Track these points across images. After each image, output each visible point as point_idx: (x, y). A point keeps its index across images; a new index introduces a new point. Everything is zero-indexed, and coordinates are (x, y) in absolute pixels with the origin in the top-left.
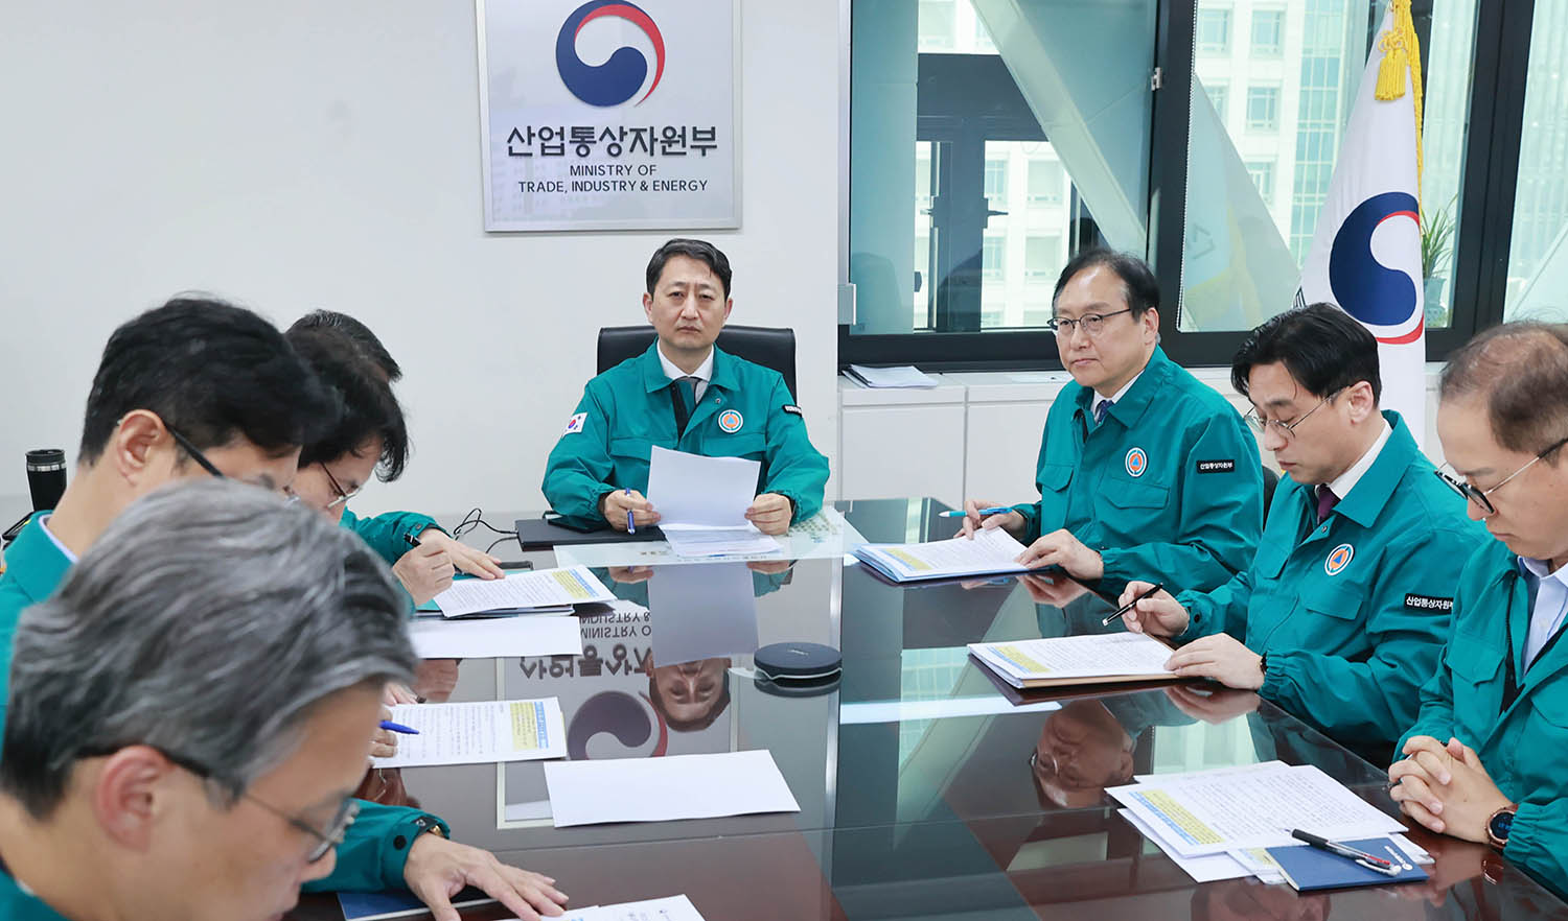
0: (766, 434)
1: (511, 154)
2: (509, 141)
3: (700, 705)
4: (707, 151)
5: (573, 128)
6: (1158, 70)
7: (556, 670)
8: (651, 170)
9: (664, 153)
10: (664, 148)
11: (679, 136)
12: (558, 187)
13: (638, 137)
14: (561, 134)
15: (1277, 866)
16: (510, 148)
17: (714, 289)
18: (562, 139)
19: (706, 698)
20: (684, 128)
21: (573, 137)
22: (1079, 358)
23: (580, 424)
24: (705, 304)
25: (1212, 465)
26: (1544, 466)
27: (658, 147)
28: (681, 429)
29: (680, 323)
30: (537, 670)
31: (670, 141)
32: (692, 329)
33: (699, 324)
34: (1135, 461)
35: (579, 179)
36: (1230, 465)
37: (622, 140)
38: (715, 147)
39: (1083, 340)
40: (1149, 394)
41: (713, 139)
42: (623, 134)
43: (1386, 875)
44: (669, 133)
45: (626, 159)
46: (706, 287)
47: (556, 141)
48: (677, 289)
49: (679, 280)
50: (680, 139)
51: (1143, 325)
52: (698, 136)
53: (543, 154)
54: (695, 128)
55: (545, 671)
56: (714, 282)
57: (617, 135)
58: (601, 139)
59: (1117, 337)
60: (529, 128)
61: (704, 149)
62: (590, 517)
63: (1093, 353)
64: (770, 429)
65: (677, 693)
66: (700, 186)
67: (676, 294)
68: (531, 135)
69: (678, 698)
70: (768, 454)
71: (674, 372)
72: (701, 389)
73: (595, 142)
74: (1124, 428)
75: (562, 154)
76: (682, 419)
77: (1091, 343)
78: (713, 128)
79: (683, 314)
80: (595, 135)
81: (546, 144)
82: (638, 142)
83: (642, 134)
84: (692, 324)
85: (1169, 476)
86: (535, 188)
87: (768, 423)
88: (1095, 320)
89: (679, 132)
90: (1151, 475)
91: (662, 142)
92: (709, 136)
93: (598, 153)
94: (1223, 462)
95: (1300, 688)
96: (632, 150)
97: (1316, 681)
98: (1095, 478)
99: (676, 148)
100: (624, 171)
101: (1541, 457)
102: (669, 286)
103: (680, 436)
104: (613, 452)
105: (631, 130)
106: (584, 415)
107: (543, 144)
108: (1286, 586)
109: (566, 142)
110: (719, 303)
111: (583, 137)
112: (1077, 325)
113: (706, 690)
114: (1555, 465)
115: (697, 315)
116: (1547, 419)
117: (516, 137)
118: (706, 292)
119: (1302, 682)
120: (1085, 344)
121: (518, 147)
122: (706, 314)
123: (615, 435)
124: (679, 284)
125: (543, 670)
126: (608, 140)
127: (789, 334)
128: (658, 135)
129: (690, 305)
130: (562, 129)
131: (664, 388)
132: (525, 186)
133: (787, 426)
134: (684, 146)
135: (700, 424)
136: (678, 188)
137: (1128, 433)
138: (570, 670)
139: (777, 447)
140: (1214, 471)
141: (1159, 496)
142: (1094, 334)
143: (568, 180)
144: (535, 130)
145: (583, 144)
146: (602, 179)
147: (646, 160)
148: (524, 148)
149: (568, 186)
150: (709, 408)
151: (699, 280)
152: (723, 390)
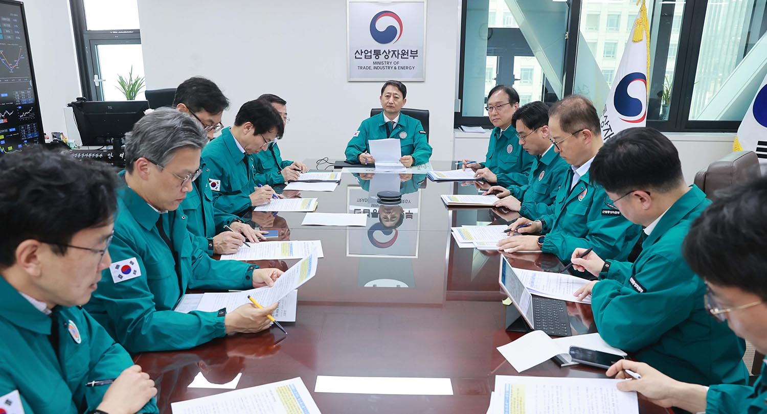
0: (414, 140)
1: (356, 58)
2: (356, 54)
4: (415, 57)
5: (375, 50)
6: (568, 33)
8: (398, 63)
9: (402, 58)
10: (402, 56)
12: (369, 68)
13: (394, 53)
14: (371, 52)
16: (356, 56)
17: (399, 96)
20: (408, 50)
21: (374, 53)
22: (495, 119)
23: (358, 134)
24: (395, 100)
26: (574, 137)
27: (400, 56)
28: (388, 137)
31: (403, 54)
32: (392, 107)
33: (394, 105)
34: (510, 148)
35: (376, 66)
38: (417, 56)
39: (496, 113)
41: (417, 54)
42: (389, 52)
44: (403, 52)
45: (390, 60)
46: (396, 94)
47: (369, 54)
48: (388, 95)
49: (388, 92)
50: (407, 54)
51: (514, 108)
52: (412, 53)
53: (365, 58)
54: (411, 50)
56: (399, 93)
57: (388, 53)
58: (383, 54)
59: (506, 111)
60: (361, 50)
62: (355, 160)
63: (499, 117)
64: (415, 137)
66: (412, 68)
67: (387, 96)
68: (362, 52)
70: (414, 146)
71: (387, 120)
72: (395, 125)
73: (381, 54)
74: (507, 139)
75: (371, 58)
76: (388, 134)
77: (498, 114)
78: (417, 50)
79: (389, 102)
80: (381, 52)
81: (366, 55)
83: (395, 52)
84: (392, 105)
85: (518, 153)
86: (363, 68)
88: (499, 107)
89: (406, 51)
90: (513, 153)
91: (401, 54)
93: (382, 57)
95: (530, 212)
96: (392, 57)
98: (499, 154)
99: (405, 56)
100: (390, 63)
101: (573, 134)
102: (386, 94)
105: (392, 51)
106: (359, 132)
109: (372, 54)
110: (400, 99)
111: (377, 53)
112: (494, 108)
114: (577, 137)
118: (397, 96)
121: (358, 56)
122: (396, 103)
123: (368, 137)
124: (388, 93)
126: (385, 54)
127: (428, 112)
128: (400, 52)
129: (391, 99)
130: (371, 50)
131: (384, 124)
132: (360, 67)
133: (421, 137)
134: (408, 56)
135: (394, 136)
136: (406, 69)
137: (509, 140)
139: (417, 144)
142: (499, 111)
143: (373, 66)
144: (363, 51)
145: (377, 55)
146: (383, 66)
147: (396, 60)
148: (360, 56)
149: (372, 68)
150: (397, 131)
151: (395, 92)
152: (401, 126)
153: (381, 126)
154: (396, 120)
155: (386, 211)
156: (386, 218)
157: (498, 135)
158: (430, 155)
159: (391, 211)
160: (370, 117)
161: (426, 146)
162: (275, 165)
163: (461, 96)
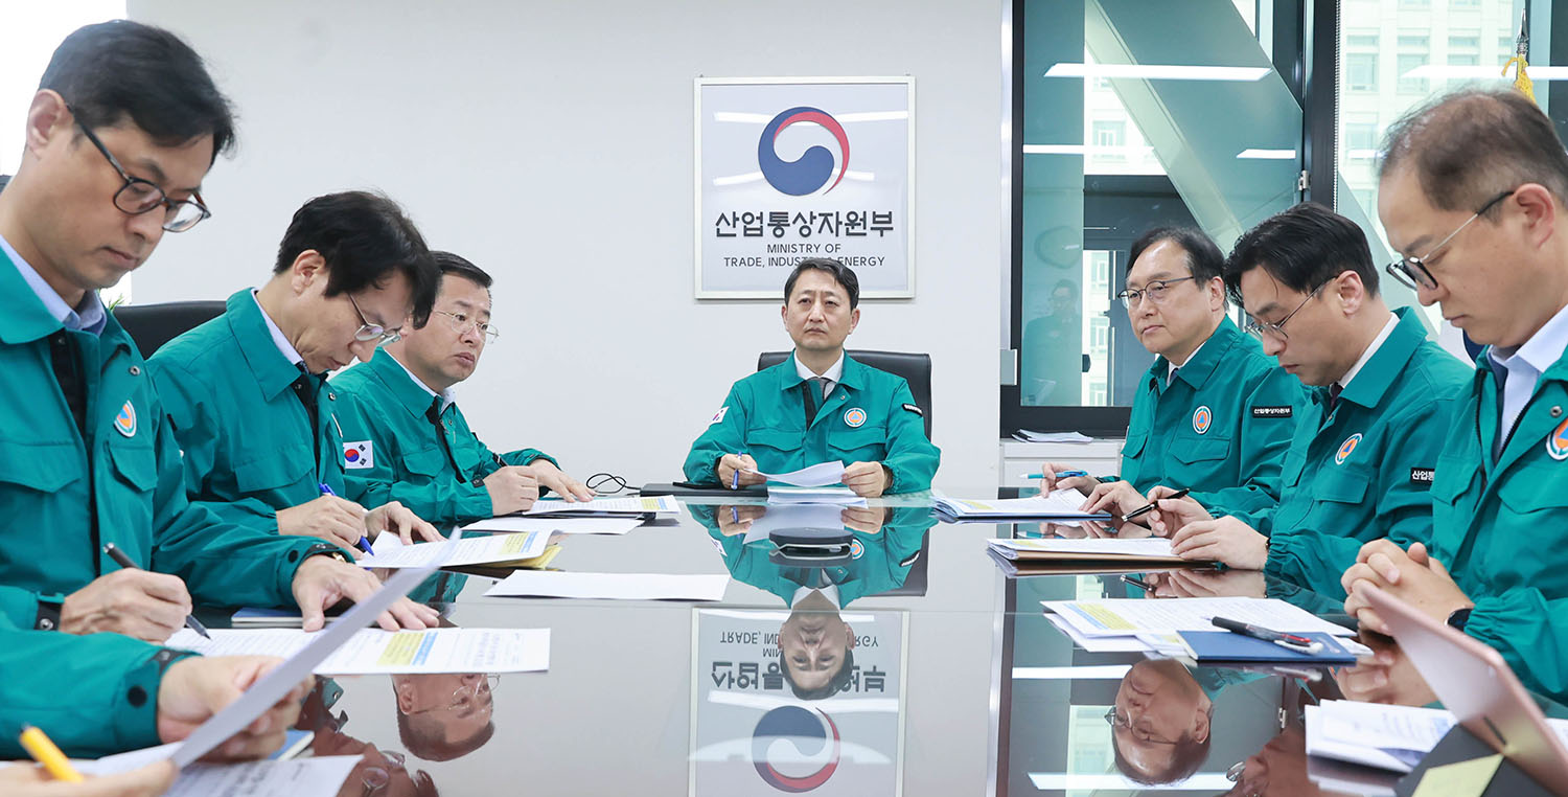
0: (887, 429)
1: (719, 235)
2: (717, 224)
3: (821, 674)
4: (885, 232)
5: (771, 213)
6: (1304, 172)
7: (743, 681)
8: (837, 248)
9: (848, 234)
10: (847, 229)
11: (861, 220)
13: (826, 220)
14: (760, 218)
15: (1184, 644)
16: (718, 230)
17: (840, 299)
18: (762, 223)
19: (826, 668)
20: (865, 213)
21: (771, 221)
22: (1147, 326)
23: (721, 416)
24: (830, 309)
25: (1267, 411)
26: (1485, 225)
27: (842, 229)
28: (809, 422)
29: (808, 325)
30: (726, 678)
31: (853, 224)
32: (819, 330)
33: (824, 327)
34: (1202, 418)
35: (775, 255)
36: (1288, 411)
37: (811, 223)
38: (892, 229)
39: (1149, 308)
40: (1216, 357)
41: (890, 222)
42: (813, 218)
43: (1306, 653)
44: (852, 217)
45: (814, 239)
46: (831, 294)
47: (756, 224)
48: (805, 296)
49: (807, 288)
50: (862, 223)
51: (1207, 292)
52: (877, 219)
53: (746, 235)
54: (874, 213)
55: (733, 681)
56: (842, 293)
57: (808, 219)
58: (794, 222)
59: (1180, 303)
60: (734, 213)
61: (882, 230)
62: (708, 480)
63: (1159, 319)
64: (890, 425)
65: (800, 661)
66: (878, 262)
67: (804, 301)
68: (736, 219)
69: (801, 665)
70: (887, 446)
71: (806, 373)
72: (830, 388)
73: (788, 225)
74: (1193, 390)
75: (761, 235)
76: (811, 412)
77: (1157, 310)
78: (890, 213)
79: (811, 318)
80: (789, 219)
81: (748, 226)
82: (826, 224)
83: (829, 217)
84: (818, 326)
85: (1229, 430)
86: (738, 264)
87: (888, 420)
88: (1160, 288)
89: (861, 216)
90: (1214, 430)
91: (846, 224)
92: (887, 219)
93: (792, 234)
94: (1279, 408)
95: (1305, 566)
96: (820, 232)
97: (1322, 558)
98: (1166, 441)
99: (858, 229)
100: (814, 249)
101: (1479, 214)
102: (799, 294)
103: (808, 426)
104: (749, 442)
105: (820, 215)
106: (725, 409)
107: (745, 226)
108: (1303, 489)
109: (765, 225)
111: (779, 221)
112: (1144, 295)
113: (825, 660)
114: (1497, 222)
115: (822, 318)
116: (1482, 171)
117: (723, 221)
118: (831, 298)
119: (1307, 561)
120: (1152, 311)
121: (724, 228)
122: (831, 318)
123: (752, 427)
124: (807, 292)
125: (731, 680)
126: (800, 223)
127: (925, 357)
128: (843, 219)
129: (817, 310)
130: (761, 213)
131: (796, 386)
132: (730, 261)
133: (907, 421)
134: (865, 228)
135: (827, 416)
136: (859, 263)
137: (1197, 393)
138: (755, 682)
139: (895, 438)
140: (1269, 416)
141: (1221, 448)
142: (1159, 302)
143: (765, 257)
144: (739, 215)
145: (779, 227)
146: (795, 255)
147: (832, 239)
148: (730, 230)
149: (765, 261)
150: (835, 403)
151: (827, 288)
152: (849, 389)
153: (789, 390)
154: (833, 373)
155: (804, 636)
156: (802, 658)
157: (1160, 381)
158: (936, 465)
159: (820, 636)
160: (756, 371)
161: (924, 444)
162: (446, 465)
163: (1016, 342)
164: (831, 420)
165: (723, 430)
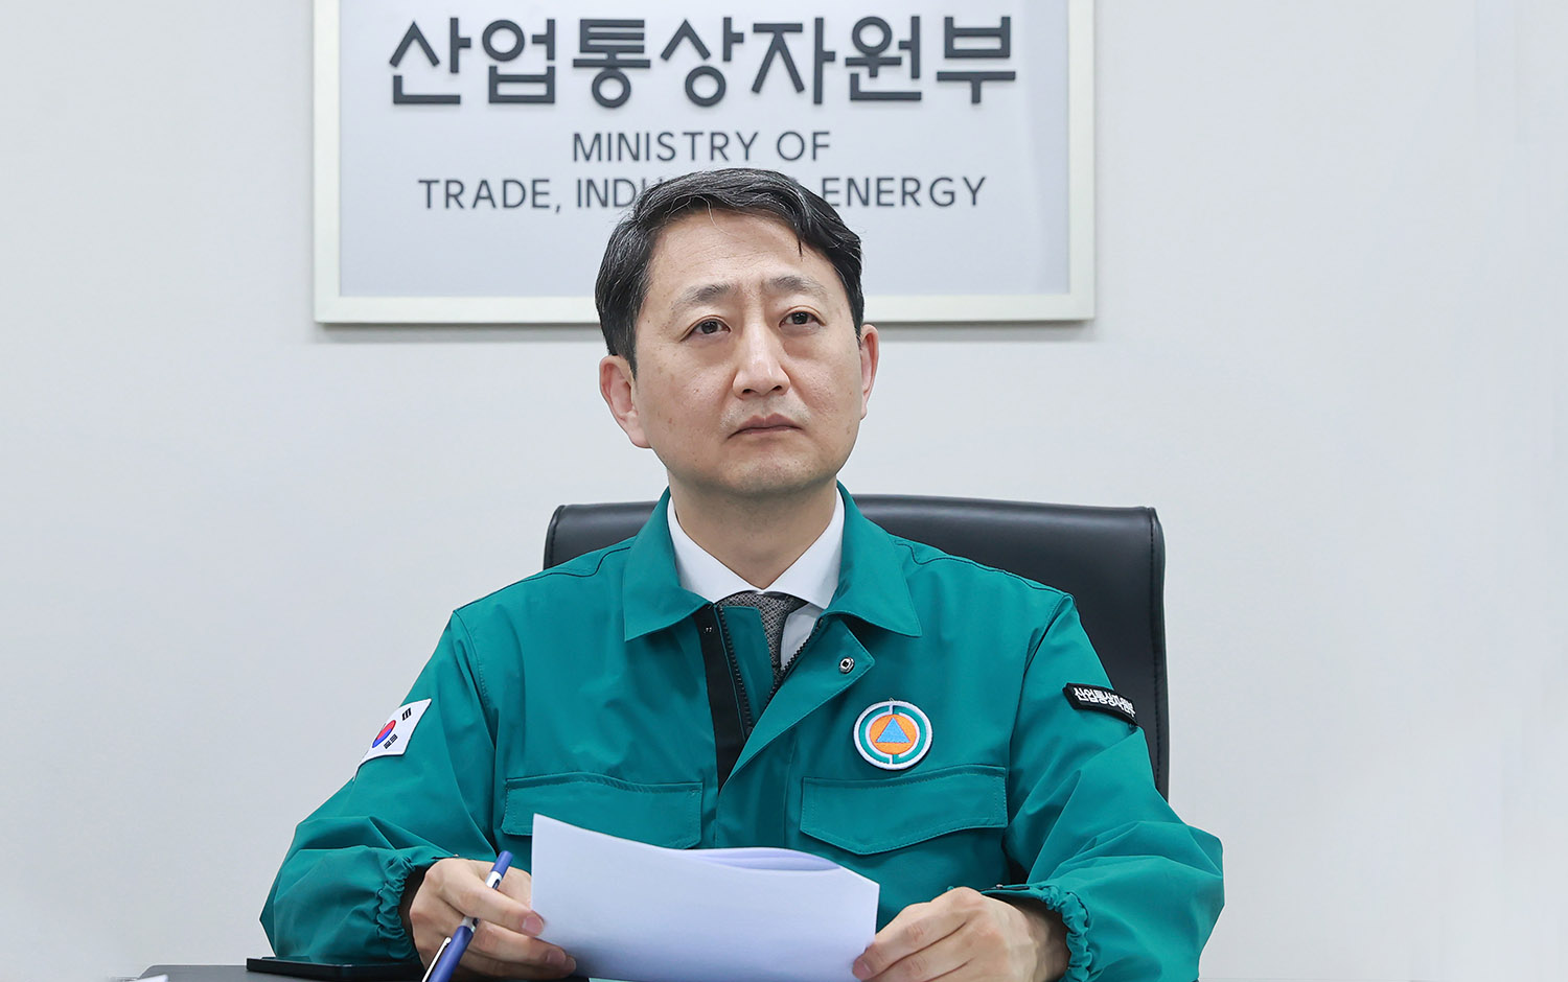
1: (400, 98)
2: (395, 60)
4: (988, 89)
5: (585, 24)
8: (817, 144)
9: (857, 95)
10: (855, 79)
11: (903, 45)
12: (534, 193)
13: (778, 47)
14: (547, 39)
16: (398, 81)
18: (551, 56)
20: (915, 22)
21: (582, 51)
23: (404, 731)
27: (836, 77)
28: (728, 752)
29: (737, 413)
31: (873, 59)
32: (776, 424)
33: (791, 406)
35: (601, 172)
37: (727, 57)
38: (1009, 76)
41: (1004, 53)
42: (731, 38)
44: (872, 37)
45: (738, 112)
46: (792, 285)
47: (532, 61)
50: (906, 56)
52: (960, 44)
53: (495, 98)
54: (949, 21)
56: (815, 270)
57: (714, 43)
58: (667, 54)
60: (454, 23)
61: (976, 80)
64: (1026, 760)
66: (963, 195)
67: (709, 329)
68: (459, 43)
70: (1019, 840)
71: (712, 581)
72: (799, 631)
73: (646, 64)
75: (549, 99)
76: (732, 718)
78: (1006, 21)
79: (741, 381)
80: (648, 43)
81: (505, 69)
82: (778, 62)
83: (790, 40)
84: (770, 409)
86: (467, 198)
87: (1015, 743)
89: (902, 32)
91: (850, 62)
92: (994, 44)
96: (757, 87)
99: (892, 79)
100: (735, 146)
102: (679, 309)
103: (724, 770)
104: (507, 824)
105: (759, 28)
106: (419, 708)
107: (493, 70)
109: (563, 62)
110: (837, 336)
111: (612, 49)
115: (782, 378)
117: (415, 49)
118: (799, 302)
121: (419, 76)
123: (518, 772)
126: (687, 57)
128: (839, 42)
129: (757, 351)
130: (551, 24)
131: (678, 626)
132: (438, 191)
134: (915, 74)
135: (792, 733)
136: (896, 198)
139: (1049, 814)
143: (565, 174)
144: (472, 29)
145: (611, 70)
147: (799, 113)
148: (438, 81)
149: (562, 191)
150: (822, 685)
152: (869, 634)
153: (655, 640)
154: (809, 575)
160: (537, 566)
164: (805, 745)
165: (409, 783)
